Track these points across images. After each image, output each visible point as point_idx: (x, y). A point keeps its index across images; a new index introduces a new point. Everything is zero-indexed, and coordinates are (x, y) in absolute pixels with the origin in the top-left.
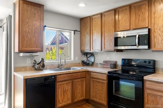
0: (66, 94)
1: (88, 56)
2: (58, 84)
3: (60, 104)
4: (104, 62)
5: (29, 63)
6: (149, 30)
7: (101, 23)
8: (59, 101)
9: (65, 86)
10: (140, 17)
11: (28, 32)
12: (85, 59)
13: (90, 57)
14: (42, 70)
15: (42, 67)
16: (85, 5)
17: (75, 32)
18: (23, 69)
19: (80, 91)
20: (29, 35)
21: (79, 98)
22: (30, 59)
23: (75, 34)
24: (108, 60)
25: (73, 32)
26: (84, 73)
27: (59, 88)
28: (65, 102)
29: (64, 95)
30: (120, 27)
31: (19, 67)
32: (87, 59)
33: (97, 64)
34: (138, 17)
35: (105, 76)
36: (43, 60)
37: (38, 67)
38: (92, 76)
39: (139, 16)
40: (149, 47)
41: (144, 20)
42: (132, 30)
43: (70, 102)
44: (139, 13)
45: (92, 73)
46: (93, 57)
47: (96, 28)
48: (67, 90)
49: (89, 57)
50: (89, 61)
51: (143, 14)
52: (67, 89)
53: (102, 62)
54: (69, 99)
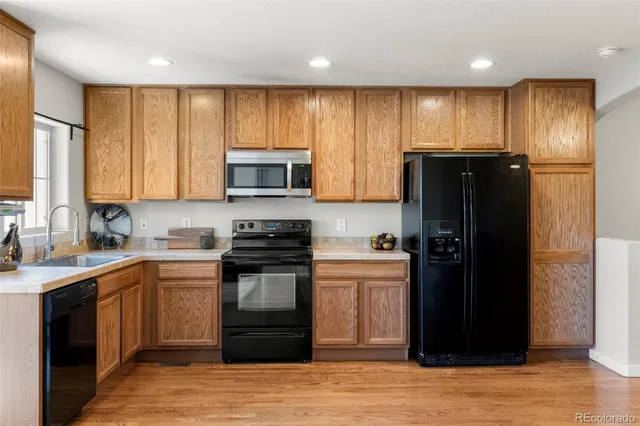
0: (111, 336)
1: (110, 215)
4: (171, 232)
6: (314, 156)
7: (175, 117)
10: (291, 123)
12: (98, 226)
13: (114, 218)
15: (14, 259)
17: (72, 129)
21: (131, 348)
23: (71, 138)
24: (184, 226)
25: (65, 128)
28: (110, 363)
29: (107, 340)
30: (240, 137)
32: (107, 226)
33: (143, 240)
34: (286, 121)
35: (213, 267)
38: (162, 275)
39: (289, 120)
40: (314, 193)
41: (300, 131)
42: (270, 151)
43: (117, 362)
44: (290, 114)
45: (162, 266)
46: (128, 218)
47: (156, 127)
48: (113, 325)
49: (110, 220)
50: (112, 232)
51: (296, 116)
52: (112, 321)
53: (164, 234)
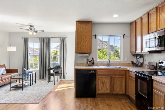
0: (105, 85)
2: (98, 77)
3: (100, 91)
4: (149, 63)
5: (85, 61)
8: (99, 89)
9: (104, 79)
11: (81, 41)
12: (135, 60)
13: (139, 58)
14: (93, 66)
15: (92, 64)
16: (118, 16)
17: (124, 36)
18: (81, 65)
19: (119, 86)
20: (82, 43)
21: (118, 91)
22: (86, 58)
23: (124, 38)
25: (122, 36)
26: (124, 71)
27: (99, 80)
28: (104, 91)
29: (103, 85)
31: (79, 63)
32: (137, 60)
36: (93, 59)
37: (90, 64)
43: (108, 92)
44: (162, 14)
46: (142, 58)
48: (106, 83)
50: (139, 62)
52: (106, 81)
54: (108, 89)
